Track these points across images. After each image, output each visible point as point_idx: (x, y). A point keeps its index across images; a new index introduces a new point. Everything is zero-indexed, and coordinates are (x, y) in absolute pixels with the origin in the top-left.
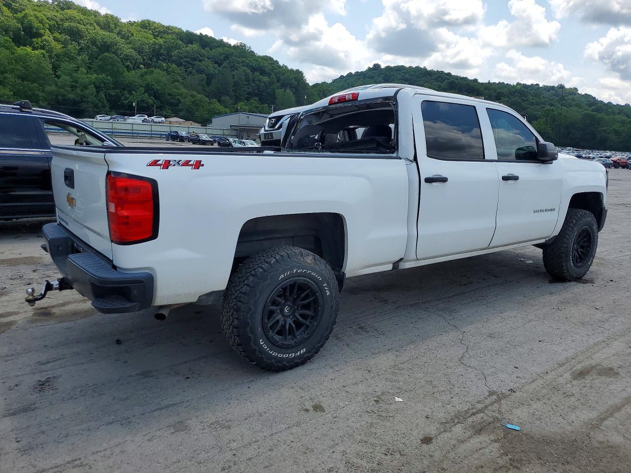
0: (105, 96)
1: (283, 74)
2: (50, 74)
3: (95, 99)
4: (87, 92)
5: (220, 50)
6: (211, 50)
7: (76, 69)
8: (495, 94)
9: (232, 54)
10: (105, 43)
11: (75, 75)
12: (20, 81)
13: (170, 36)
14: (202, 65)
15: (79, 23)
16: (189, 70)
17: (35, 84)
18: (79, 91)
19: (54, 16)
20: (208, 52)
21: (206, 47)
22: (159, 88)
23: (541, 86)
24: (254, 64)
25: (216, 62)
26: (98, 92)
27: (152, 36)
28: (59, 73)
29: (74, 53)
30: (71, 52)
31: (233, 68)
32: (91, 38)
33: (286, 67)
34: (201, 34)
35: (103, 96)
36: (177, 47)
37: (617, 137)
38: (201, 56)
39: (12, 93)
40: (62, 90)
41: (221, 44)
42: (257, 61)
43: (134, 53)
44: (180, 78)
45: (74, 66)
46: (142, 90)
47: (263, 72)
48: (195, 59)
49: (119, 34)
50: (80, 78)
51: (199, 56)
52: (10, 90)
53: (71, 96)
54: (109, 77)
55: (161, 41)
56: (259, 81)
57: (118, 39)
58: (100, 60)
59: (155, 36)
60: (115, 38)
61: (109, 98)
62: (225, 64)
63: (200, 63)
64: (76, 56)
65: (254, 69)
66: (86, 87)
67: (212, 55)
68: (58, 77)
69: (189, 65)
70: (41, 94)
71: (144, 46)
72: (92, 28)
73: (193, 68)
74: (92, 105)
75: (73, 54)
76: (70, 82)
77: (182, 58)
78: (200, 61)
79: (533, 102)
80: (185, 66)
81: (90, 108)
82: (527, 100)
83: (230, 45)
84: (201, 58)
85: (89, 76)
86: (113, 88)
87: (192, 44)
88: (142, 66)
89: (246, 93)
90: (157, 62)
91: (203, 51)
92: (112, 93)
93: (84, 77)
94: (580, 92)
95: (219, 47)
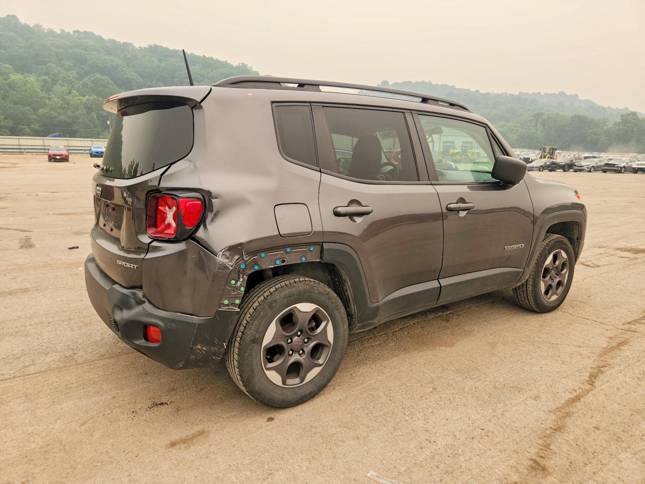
0: (97, 117)
2: (43, 97)
3: (86, 120)
4: (77, 113)
6: (212, 71)
7: (68, 91)
11: (66, 97)
12: (11, 105)
15: (86, 50)
17: (27, 108)
18: (70, 113)
19: (64, 44)
23: (542, 94)
26: (89, 113)
29: (73, 77)
32: (92, 63)
34: (204, 56)
35: (95, 116)
40: (53, 112)
41: (224, 65)
45: (66, 88)
50: (71, 100)
51: (199, 77)
53: (62, 118)
54: (100, 98)
55: (164, 64)
59: (160, 61)
61: (101, 119)
66: (77, 109)
71: (146, 69)
72: (95, 53)
74: (83, 126)
75: (70, 78)
76: (61, 104)
81: (83, 128)
83: (232, 66)
84: (201, 79)
85: (81, 97)
93: (76, 99)
94: (580, 98)
95: (222, 68)
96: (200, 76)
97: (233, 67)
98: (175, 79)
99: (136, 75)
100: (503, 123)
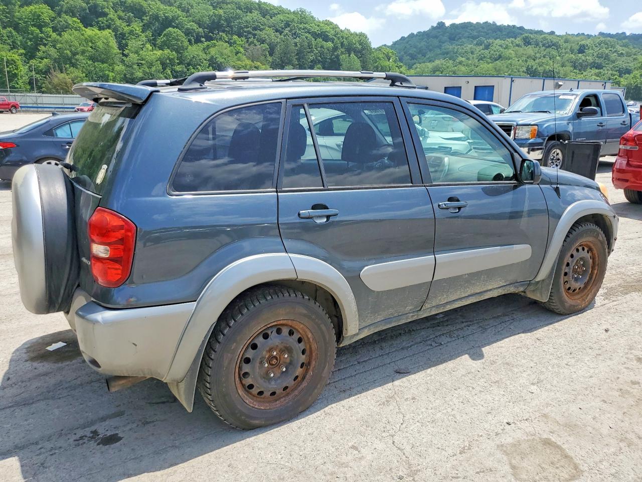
0: (171, 72)
1: (346, 39)
2: (118, 53)
4: (154, 69)
5: (280, 17)
6: (271, 18)
7: (142, 46)
8: (578, 47)
9: (293, 21)
10: (167, 18)
11: (141, 52)
13: (229, 6)
14: (263, 34)
16: (250, 40)
17: (105, 65)
18: (145, 68)
20: (268, 20)
21: (266, 15)
22: (222, 60)
24: (316, 29)
25: (277, 31)
26: (164, 69)
27: (211, 8)
28: (126, 52)
29: (139, 30)
30: (136, 30)
31: (295, 35)
32: (153, 13)
33: (348, 30)
35: (169, 72)
36: (238, 17)
38: (262, 25)
39: (84, 75)
40: (130, 68)
41: (280, 11)
42: (318, 26)
43: (195, 26)
44: (242, 50)
45: (140, 43)
46: (206, 63)
47: (325, 37)
48: (255, 29)
49: (179, 7)
50: (147, 55)
51: (259, 26)
52: (83, 72)
53: (139, 73)
54: (174, 52)
55: (221, 12)
56: (322, 47)
57: (179, 12)
58: (164, 36)
59: (215, 8)
60: (176, 12)
62: (286, 31)
63: (261, 32)
64: (140, 34)
65: (316, 35)
66: (152, 64)
67: (273, 23)
68: (126, 56)
69: (250, 36)
70: (111, 74)
71: (204, 18)
73: (254, 38)
75: (137, 32)
76: (138, 60)
77: (242, 28)
78: (261, 30)
79: (622, 54)
80: (246, 36)
82: (616, 51)
83: (290, 11)
84: (262, 27)
85: (155, 52)
86: (179, 64)
87: (251, 12)
88: (203, 39)
89: (309, 60)
90: (218, 33)
91: (263, 19)
92: (178, 68)
93: (150, 53)
95: (279, 14)
97: (291, 13)
99: (195, 25)
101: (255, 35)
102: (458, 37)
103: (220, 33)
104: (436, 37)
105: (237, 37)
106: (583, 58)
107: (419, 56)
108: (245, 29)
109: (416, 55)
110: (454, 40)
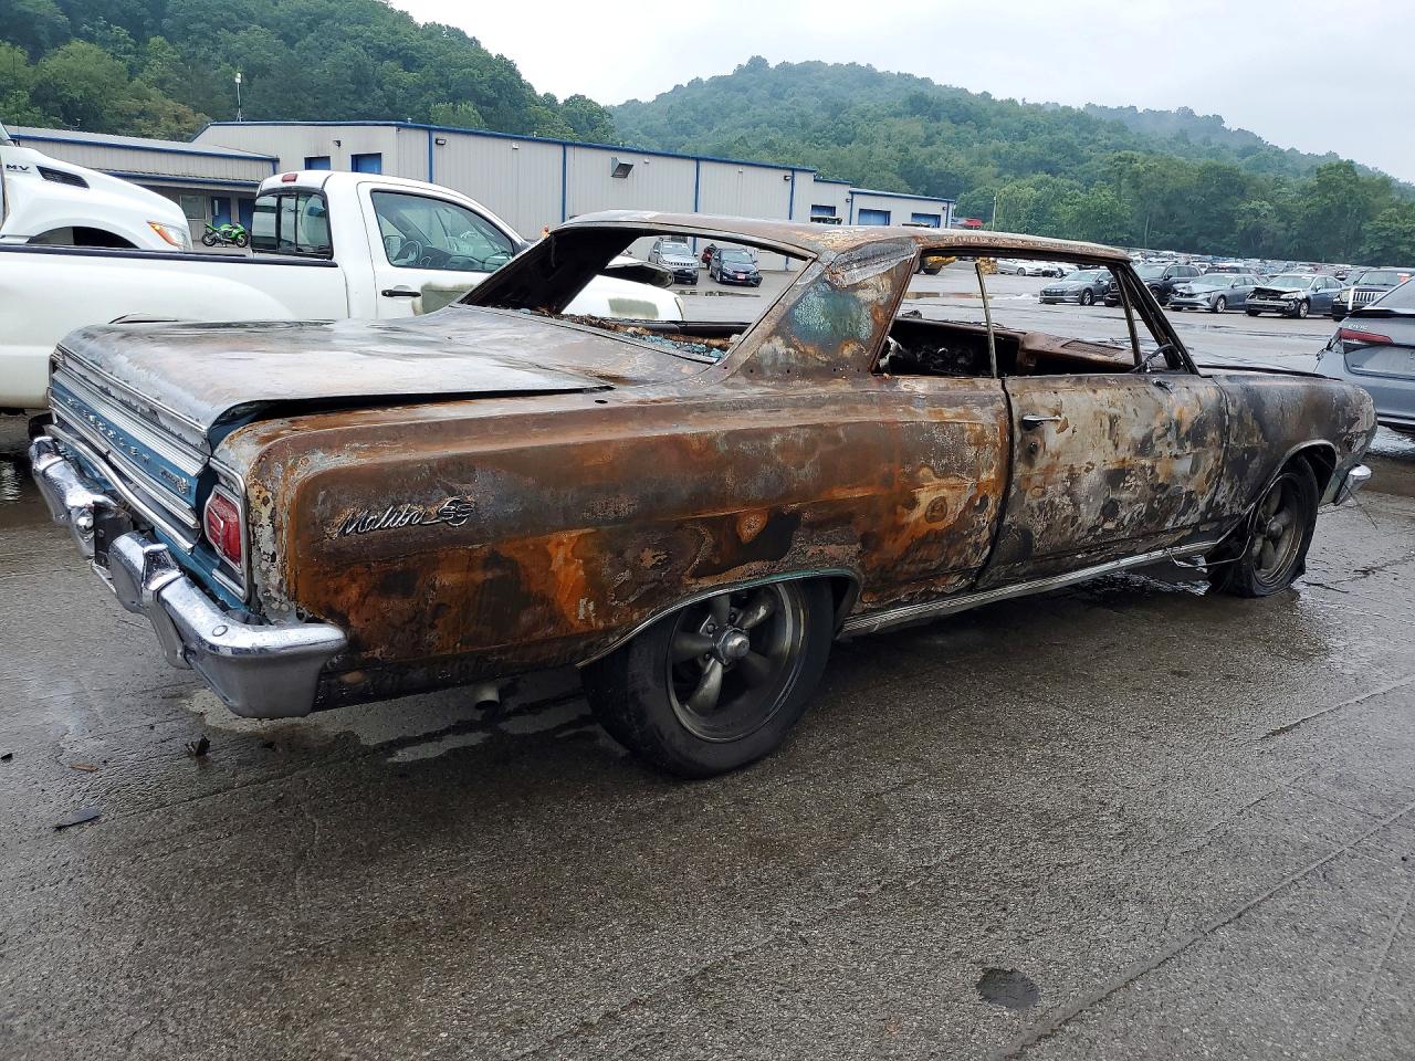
9: (331, 15)
14: (238, 42)
22: (77, 95)
37: (1283, 225)
38: (241, 18)
47: (409, 63)
48: (221, 25)
51: (236, 18)
56: (396, 83)
63: (230, 36)
65: (384, 54)
78: (235, 31)
90: (108, 27)
94: (1227, 125)
96: (238, 15)
98: (164, 21)
100: (1042, 176)
101: (215, 41)
102: (789, 91)
103: (115, 28)
104: (745, 90)
105: (161, 39)
106: (1023, 149)
107: (699, 128)
108: (192, 27)
109: (692, 127)
110: (782, 99)
